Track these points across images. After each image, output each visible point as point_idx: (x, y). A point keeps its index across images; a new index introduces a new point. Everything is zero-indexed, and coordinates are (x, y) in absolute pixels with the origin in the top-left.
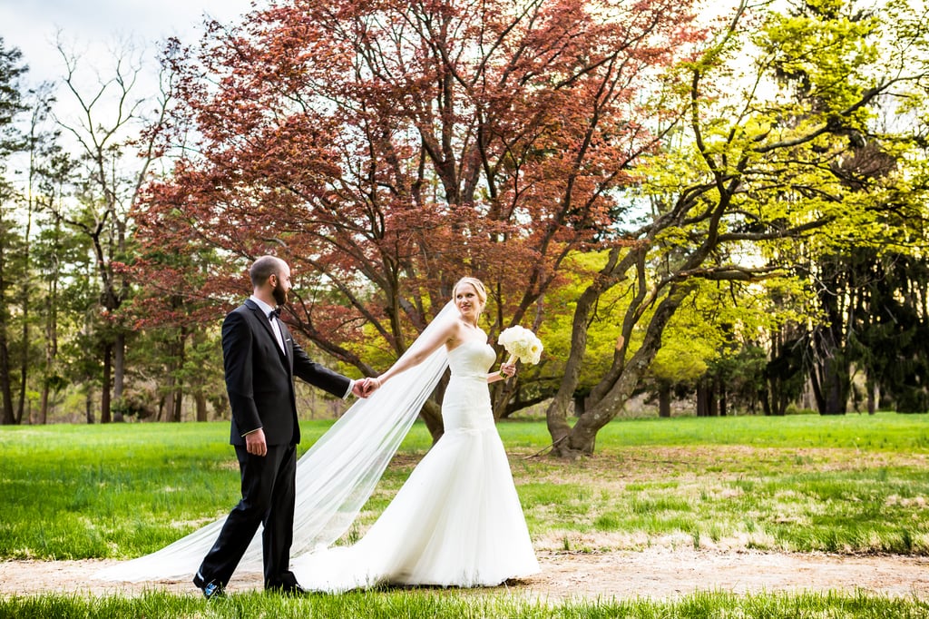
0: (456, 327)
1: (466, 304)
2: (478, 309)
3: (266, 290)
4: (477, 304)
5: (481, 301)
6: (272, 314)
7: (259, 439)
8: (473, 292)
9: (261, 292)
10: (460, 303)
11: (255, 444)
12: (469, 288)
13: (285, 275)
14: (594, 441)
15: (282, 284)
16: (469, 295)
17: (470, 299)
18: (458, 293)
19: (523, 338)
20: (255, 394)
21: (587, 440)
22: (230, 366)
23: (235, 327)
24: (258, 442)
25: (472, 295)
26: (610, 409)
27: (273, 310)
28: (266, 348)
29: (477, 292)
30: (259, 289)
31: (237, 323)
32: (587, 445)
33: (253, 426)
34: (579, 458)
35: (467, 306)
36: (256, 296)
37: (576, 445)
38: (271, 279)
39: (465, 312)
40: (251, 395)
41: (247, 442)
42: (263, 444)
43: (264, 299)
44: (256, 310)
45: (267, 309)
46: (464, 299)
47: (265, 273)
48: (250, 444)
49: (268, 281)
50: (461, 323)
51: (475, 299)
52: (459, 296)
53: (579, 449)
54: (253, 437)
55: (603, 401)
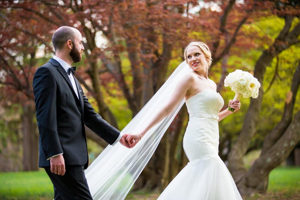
0: (191, 80)
1: (195, 62)
2: (206, 65)
3: (66, 52)
4: (204, 60)
5: (207, 58)
6: (70, 70)
7: (60, 162)
8: (200, 52)
9: (61, 53)
10: (191, 62)
11: (57, 166)
12: (195, 49)
13: (78, 39)
14: (268, 180)
15: (76, 47)
16: (196, 54)
17: (198, 58)
18: (188, 54)
19: (242, 78)
20: (58, 127)
21: (261, 180)
22: (40, 107)
23: (43, 78)
24: (59, 164)
25: (199, 54)
26: (280, 153)
27: (70, 67)
28: (66, 95)
29: (202, 51)
30: (60, 52)
31: (44, 75)
32: (261, 185)
33: (57, 152)
34: (253, 195)
35: (195, 63)
36: (57, 56)
37: (251, 184)
38: (68, 43)
39: (195, 68)
40: (56, 129)
41: (51, 164)
42: (63, 166)
43: (63, 58)
44: (58, 66)
45: (67, 66)
46: (193, 58)
47: (63, 40)
48: (53, 165)
49: (66, 45)
50: (196, 76)
51: (202, 57)
52: (189, 57)
53: (254, 187)
54: (56, 161)
55: (275, 146)
